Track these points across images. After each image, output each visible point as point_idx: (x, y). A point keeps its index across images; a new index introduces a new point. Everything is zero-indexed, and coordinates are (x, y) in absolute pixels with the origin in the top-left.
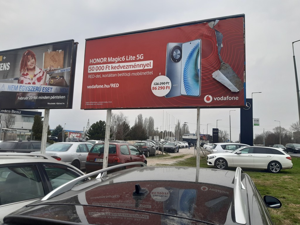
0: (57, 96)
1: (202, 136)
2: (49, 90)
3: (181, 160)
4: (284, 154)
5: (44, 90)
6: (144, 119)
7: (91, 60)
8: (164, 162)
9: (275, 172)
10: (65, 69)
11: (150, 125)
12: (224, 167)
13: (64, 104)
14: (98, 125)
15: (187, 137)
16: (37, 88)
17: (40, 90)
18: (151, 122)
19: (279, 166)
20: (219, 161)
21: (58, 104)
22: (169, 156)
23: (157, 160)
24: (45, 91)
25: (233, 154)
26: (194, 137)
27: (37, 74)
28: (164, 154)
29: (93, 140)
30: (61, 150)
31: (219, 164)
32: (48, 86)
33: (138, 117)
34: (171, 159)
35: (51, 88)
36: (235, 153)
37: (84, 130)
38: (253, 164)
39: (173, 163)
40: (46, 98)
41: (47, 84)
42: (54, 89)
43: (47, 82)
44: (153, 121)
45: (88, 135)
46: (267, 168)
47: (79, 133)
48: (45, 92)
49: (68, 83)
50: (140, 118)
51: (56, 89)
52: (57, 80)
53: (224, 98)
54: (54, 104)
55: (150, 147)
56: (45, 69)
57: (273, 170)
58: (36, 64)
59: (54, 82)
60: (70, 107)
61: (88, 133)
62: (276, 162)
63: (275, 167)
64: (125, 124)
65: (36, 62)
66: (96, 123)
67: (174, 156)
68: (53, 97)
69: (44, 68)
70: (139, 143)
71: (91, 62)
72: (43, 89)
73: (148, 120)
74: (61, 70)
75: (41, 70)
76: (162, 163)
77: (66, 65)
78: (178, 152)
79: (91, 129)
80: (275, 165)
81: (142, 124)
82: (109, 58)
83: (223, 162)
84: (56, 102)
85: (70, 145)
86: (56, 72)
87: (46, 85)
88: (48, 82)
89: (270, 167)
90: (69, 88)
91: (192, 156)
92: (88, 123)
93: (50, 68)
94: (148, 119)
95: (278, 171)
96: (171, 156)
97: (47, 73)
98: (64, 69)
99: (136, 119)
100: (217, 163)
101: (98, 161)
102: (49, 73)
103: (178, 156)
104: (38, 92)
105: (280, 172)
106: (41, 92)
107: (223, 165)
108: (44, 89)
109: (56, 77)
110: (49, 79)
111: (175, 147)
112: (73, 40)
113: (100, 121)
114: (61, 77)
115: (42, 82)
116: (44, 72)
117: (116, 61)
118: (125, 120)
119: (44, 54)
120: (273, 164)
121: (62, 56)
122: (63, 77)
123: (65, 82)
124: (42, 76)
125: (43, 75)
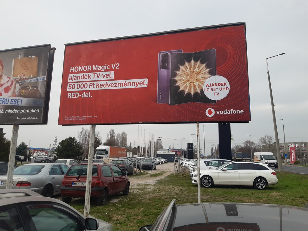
0: (29, 110)
1: (177, 151)
2: (19, 102)
3: (161, 178)
4: (269, 170)
5: (12, 103)
6: (116, 134)
7: (72, 68)
8: (145, 181)
9: (261, 188)
10: (40, 78)
11: (122, 141)
12: (210, 185)
13: (37, 118)
14: (67, 142)
15: (162, 153)
16: (4, 100)
17: (7, 103)
18: (124, 138)
19: (264, 182)
20: (205, 179)
21: (30, 118)
22: (147, 174)
23: (136, 179)
24: (14, 103)
25: (219, 171)
26: (169, 152)
27: (4, 84)
28: (142, 172)
29: (64, 159)
30: (29, 173)
31: (205, 182)
32: (17, 98)
33: (110, 133)
34: (151, 178)
35: (22, 100)
36: (221, 170)
37: (50, 146)
38: (239, 181)
39: (155, 182)
40: (15, 111)
41: (17, 95)
42: (24, 101)
43: (16, 93)
44: (126, 136)
45: (55, 152)
46: (253, 184)
47: (45, 151)
48: (13, 105)
49: (43, 94)
50: (112, 133)
51: (28, 101)
52: (29, 90)
53: (227, 112)
54: (25, 118)
55: (127, 165)
56: (15, 78)
57: (259, 187)
58: (4, 72)
59: (25, 93)
60: (45, 122)
61: (56, 151)
62: (262, 178)
63: (260, 183)
64: (97, 140)
65: (4, 69)
66: (65, 140)
67: (152, 173)
68: (24, 111)
69: (13, 76)
70: (116, 162)
71: (72, 71)
72: (11, 101)
73: (121, 136)
74: (34, 79)
75: (9, 79)
76: (143, 183)
77: (41, 73)
78: (155, 169)
79: (60, 146)
80: (261, 181)
81: (114, 140)
82: (94, 66)
83: (208, 179)
84: (27, 117)
85: (41, 167)
86: (28, 81)
87: (15, 96)
88: (18, 93)
89: (256, 183)
90: (43, 101)
91: (171, 173)
92: (56, 139)
93: (21, 77)
94: (121, 134)
95: (264, 187)
96: (149, 174)
97: (16, 82)
98: (38, 78)
99: (108, 134)
100: (202, 181)
101: (76, 185)
102: (19, 83)
103: (157, 174)
104: (5, 104)
105: (266, 188)
106: (9, 104)
107: (208, 183)
108: (13, 101)
109: (29, 87)
110: (20, 89)
111: (152, 164)
112: (50, 45)
113: (70, 138)
114: (34, 87)
115: (10, 93)
116: (12, 82)
117: (102, 69)
118: (97, 135)
119: (13, 60)
120: (259, 180)
121: (35, 64)
122: (37, 87)
123: (39, 94)
124: (10, 86)
125: (12, 84)
